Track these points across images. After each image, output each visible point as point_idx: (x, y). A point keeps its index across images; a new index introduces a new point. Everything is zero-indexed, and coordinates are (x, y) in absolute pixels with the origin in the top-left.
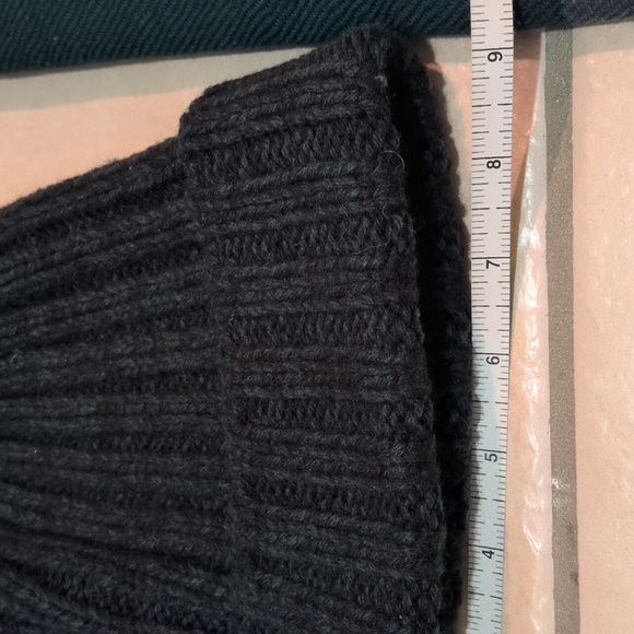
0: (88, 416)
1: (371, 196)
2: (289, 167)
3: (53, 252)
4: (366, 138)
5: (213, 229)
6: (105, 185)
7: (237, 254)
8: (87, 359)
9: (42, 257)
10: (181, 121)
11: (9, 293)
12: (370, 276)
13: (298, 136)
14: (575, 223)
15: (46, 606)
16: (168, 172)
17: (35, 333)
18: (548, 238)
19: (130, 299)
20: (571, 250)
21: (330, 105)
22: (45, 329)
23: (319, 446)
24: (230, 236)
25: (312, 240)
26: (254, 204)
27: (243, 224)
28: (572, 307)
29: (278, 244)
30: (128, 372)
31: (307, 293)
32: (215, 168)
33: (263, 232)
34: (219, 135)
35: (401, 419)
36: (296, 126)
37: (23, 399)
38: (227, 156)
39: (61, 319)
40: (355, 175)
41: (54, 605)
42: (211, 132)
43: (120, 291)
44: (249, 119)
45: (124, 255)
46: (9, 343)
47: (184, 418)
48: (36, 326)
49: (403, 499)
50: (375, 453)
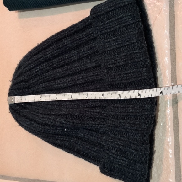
0: (69, 82)
1: (134, 19)
2: (116, 17)
3: (60, 45)
4: (132, 8)
5: (99, 33)
6: (72, 29)
7: (104, 38)
8: (68, 69)
9: (57, 47)
10: (90, 12)
11: (49, 56)
12: (135, 35)
13: (117, 10)
14: (176, 30)
15: (64, 121)
16: (87, 24)
17: (55, 65)
18: (170, 34)
19: (77, 54)
20: (175, 36)
21: (124, 2)
22: (57, 64)
23: (126, 74)
24: (102, 34)
25: (121, 31)
26: (108, 26)
27: (106, 31)
28: (175, 47)
29: (114, 34)
30: (78, 70)
31: (121, 42)
32: (99, 20)
33: (110, 32)
34: (100, 13)
35: (144, 63)
36: (117, 8)
37: (52, 81)
38: (101, 17)
39: (61, 61)
40: (130, 15)
41: (65, 121)
42: (98, 12)
43: (75, 53)
44: (106, 8)
45: (76, 44)
46: (49, 68)
47: (92, 77)
48: (55, 64)
49: (146, 80)
50: (139, 71)
